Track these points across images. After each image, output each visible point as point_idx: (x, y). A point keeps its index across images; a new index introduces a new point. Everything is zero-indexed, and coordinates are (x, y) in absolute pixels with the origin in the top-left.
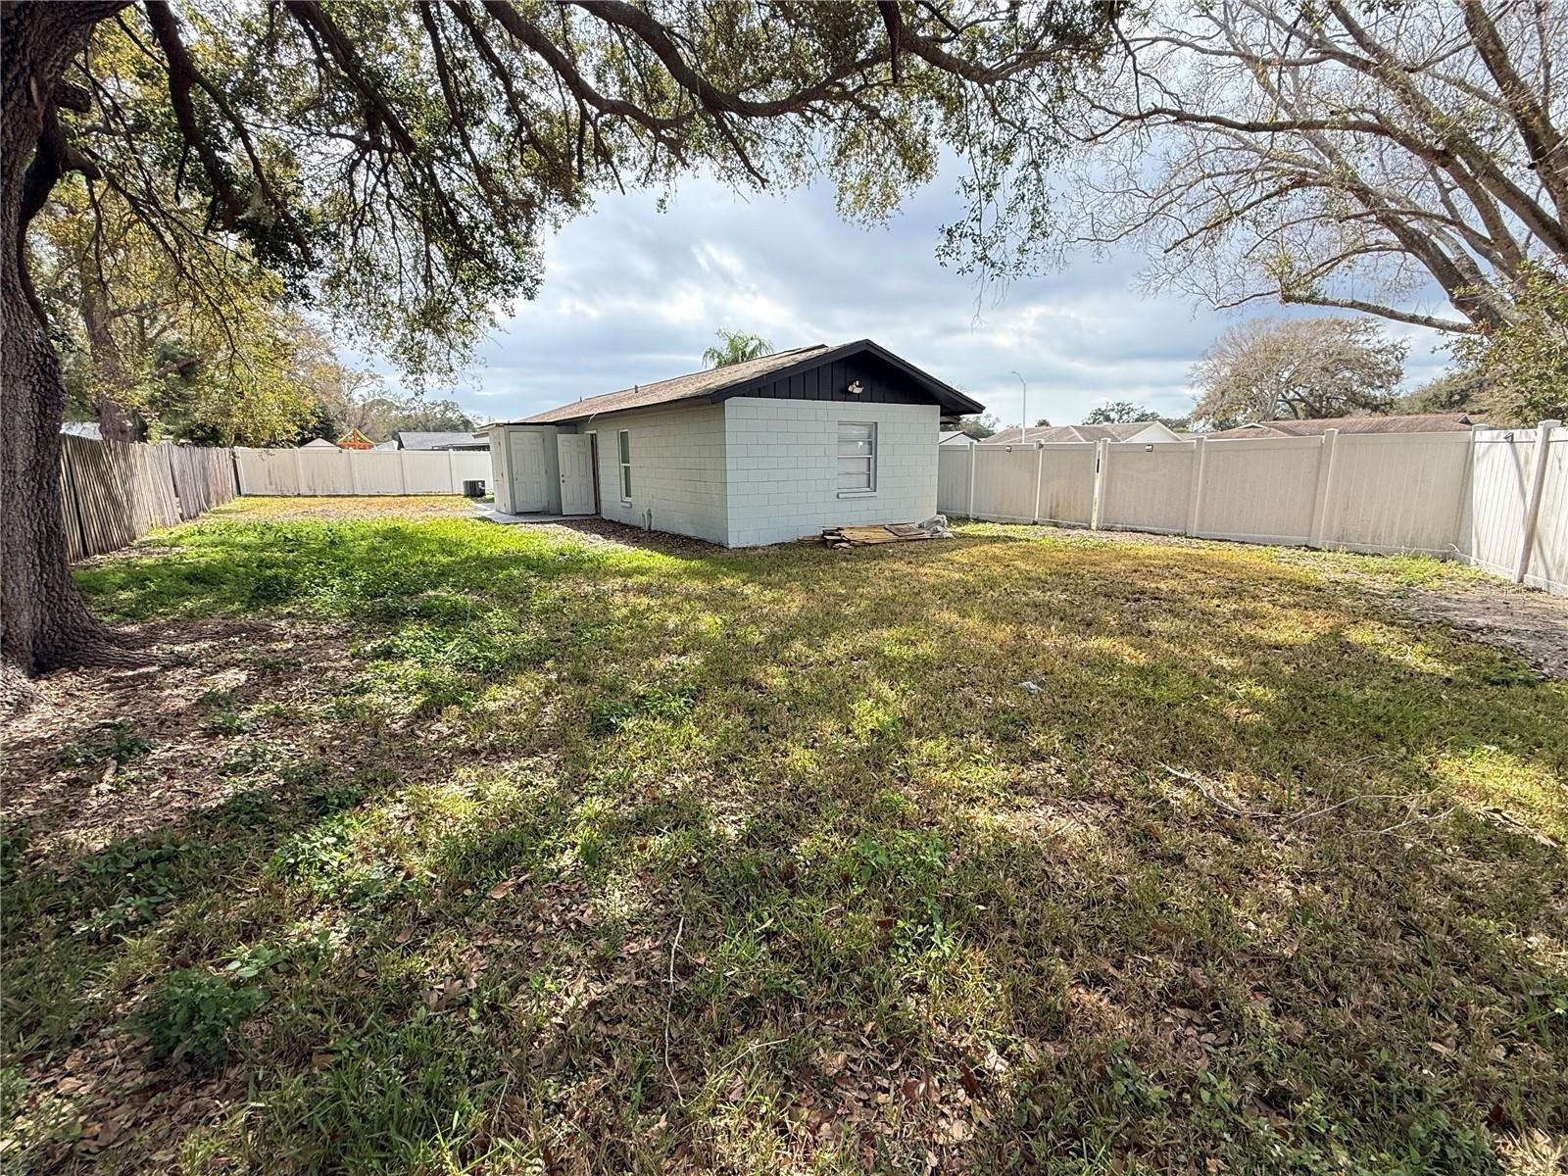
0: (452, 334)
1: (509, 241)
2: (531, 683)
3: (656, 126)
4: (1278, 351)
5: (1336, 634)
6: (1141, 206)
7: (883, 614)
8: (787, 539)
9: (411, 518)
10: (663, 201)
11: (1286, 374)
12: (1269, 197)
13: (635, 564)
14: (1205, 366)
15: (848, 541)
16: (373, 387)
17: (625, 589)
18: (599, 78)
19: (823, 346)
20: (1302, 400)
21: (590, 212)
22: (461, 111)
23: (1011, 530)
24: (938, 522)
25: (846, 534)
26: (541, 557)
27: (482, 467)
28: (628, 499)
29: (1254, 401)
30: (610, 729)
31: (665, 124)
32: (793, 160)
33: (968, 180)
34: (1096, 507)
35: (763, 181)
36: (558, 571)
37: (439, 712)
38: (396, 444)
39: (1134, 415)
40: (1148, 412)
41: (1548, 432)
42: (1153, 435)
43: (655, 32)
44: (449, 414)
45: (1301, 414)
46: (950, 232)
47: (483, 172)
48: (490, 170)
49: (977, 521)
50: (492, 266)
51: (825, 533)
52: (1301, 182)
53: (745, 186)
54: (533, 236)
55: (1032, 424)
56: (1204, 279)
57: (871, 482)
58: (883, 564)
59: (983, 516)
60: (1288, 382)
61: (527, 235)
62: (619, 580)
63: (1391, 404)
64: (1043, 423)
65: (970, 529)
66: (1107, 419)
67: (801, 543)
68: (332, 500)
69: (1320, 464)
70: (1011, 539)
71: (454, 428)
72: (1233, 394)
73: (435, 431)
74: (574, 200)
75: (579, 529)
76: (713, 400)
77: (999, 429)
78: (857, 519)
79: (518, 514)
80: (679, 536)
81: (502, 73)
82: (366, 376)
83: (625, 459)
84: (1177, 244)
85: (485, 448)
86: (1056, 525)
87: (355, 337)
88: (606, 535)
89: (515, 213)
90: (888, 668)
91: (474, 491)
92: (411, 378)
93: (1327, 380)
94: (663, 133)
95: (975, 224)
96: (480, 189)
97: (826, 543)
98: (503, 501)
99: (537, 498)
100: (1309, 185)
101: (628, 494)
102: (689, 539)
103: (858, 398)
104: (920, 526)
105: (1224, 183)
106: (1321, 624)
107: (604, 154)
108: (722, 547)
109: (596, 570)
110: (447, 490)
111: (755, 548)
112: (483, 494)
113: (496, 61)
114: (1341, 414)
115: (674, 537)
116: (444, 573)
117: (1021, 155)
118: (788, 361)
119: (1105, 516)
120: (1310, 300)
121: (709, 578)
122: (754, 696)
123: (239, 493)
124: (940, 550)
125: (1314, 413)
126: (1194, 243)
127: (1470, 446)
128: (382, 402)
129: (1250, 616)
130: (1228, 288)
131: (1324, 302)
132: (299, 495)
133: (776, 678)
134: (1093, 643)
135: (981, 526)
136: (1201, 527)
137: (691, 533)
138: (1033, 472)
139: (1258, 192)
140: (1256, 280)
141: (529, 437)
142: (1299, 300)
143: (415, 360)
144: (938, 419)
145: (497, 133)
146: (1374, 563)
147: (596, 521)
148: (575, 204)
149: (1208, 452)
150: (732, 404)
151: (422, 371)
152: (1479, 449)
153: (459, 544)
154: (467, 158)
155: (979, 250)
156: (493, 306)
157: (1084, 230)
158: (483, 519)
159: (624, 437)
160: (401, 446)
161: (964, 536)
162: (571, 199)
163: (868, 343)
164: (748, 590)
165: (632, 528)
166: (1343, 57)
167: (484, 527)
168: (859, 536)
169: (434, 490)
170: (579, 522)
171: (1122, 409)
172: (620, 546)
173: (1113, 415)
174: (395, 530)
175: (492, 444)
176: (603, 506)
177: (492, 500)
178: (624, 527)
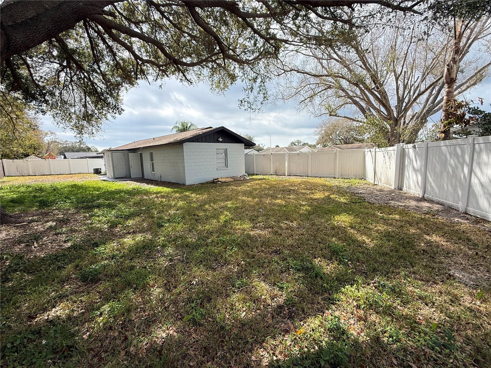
0: (93, 122)
1: (111, 95)
2: (137, 219)
3: (158, 66)
4: (335, 126)
5: (329, 196)
6: (294, 91)
7: (228, 199)
8: (203, 182)
9: (78, 181)
10: (161, 86)
11: (338, 133)
12: (323, 90)
13: (158, 191)
14: (318, 130)
15: (220, 182)
16: (52, 136)
17: (157, 197)
18: (140, 51)
19: (211, 127)
20: (342, 139)
21: (138, 87)
22: (97, 59)
23: (265, 177)
24: (245, 175)
25: (220, 180)
26: (128, 191)
27: (100, 164)
28: (153, 172)
29: (331, 140)
30: (162, 226)
31: (162, 66)
32: (199, 76)
33: (245, 88)
34: (286, 169)
35: (191, 83)
36: (136, 194)
37: (116, 226)
38: (63, 157)
39: (302, 144)
40: (306, 143)
41: (375, 149)
42: (306, 150)
43: (159, 45)
44: (82, 146)
45: (343, 143)
46: (241, 101)
47: (104, 75)
48: (106, 75)
49: (257, 175)
50: (108, 104)
51: (214, 180)
52: (330, 87)
53: (186, 83)
54: (119, 94)
55: (274, 147)
56: (311, 109)
57: (226, 165)
58: (229, 187)
59: (258, 173)
60: (338, 135)
61: (118, 93)
62: (155, 195)
63: (363, 140)
64: (277, 146)
65: (254, 177)
66: (295, 145)
67: (207, 183)
68: (43, 176)
69: (335, 158)
70: (265, 179)
71: (84, 150)
72: (326, 138)
73: (76, 152)
74: (133, 84)
75: (138, 182)
76: (179, 144)
77: (265, 148)
78: (222, 175)
79: (116, 178)
80: (171, 182)
81: (110, 48)
82: (49, 133)
83: (152, 160)
84: (302, 101)
85: (102, 157)
86: (277, 175)
87: (59, 124)
88: (148, 184)
89: (114, 88)
90: (229, 209)
91: (97, 172)
92: (78, 136)
93: (348, 134)
94: (161, 68)
95: (248, 99)
96: (103, 81)
97: (214, 183)
98: (110, 174)
99: (123, 173)
100: (332, 88)
101: (153, 171)
102: (174, 183)
103: (221, 142)
104: (240, 177)
105: (313, 86)
106: (327, 194)
107: (142, 72)
108: (184, 185)
109: (147, 193)
110: (87, 172)
111: (194, 185)
112: (100, 172)
113: (107, 43)
114: (352, 143)
115: (169, 183)
116: (99, 197)
117: (259, 80)
118: (201, 132)
119: (289, 172)
120: (336, 115)
121: (181, 193)
122: (196, 217)
123: (5, 175)
124: (245, 183)
125: (346, 143)
126: (306, 101)
127: (364, 152)
128: (55, 142)
129: (312, 193)
130: (317, 112)
131: (339, 116)
132: (29, 175)
133: (201, 214)
134: (277, 201)
135: (257, 176)
136: (311, 174)
137: (174, 182)
138: (270, 160)
139: (320, 89)
140: (324, 111)
141: (118, 154)
142: (333, 116)
143: (80, 129)
144: (244, 147)
145: (108, 64)
146: (346, 181)
147: (142, 179)
148: (133, 85)
149: (311, 155)
150: (186, 145)
151: (82, 134)
152: (366, 153)
153: (100, 188)
154: (99, 71)
155: (249, 105)
156: (109, 116)
157: (280, 97)
158: (104, 180)
159: (151, 154)
160: (65, 158)
161: (252, 179)
162: (131, 83)
163: (223, 127)
164: (193, 195)
165: (155, 181)
166: (335, 59)
167: (105, 183)
168: (223, 180)
169: (82, 172)
170: (137, 180)
171: (299, 142)
172: (152, 186)
173: (296, 144)
174: (75, 185)
175: (105, 156)
176: (145, 175)
177: (106, 174)
178: (152, 180)
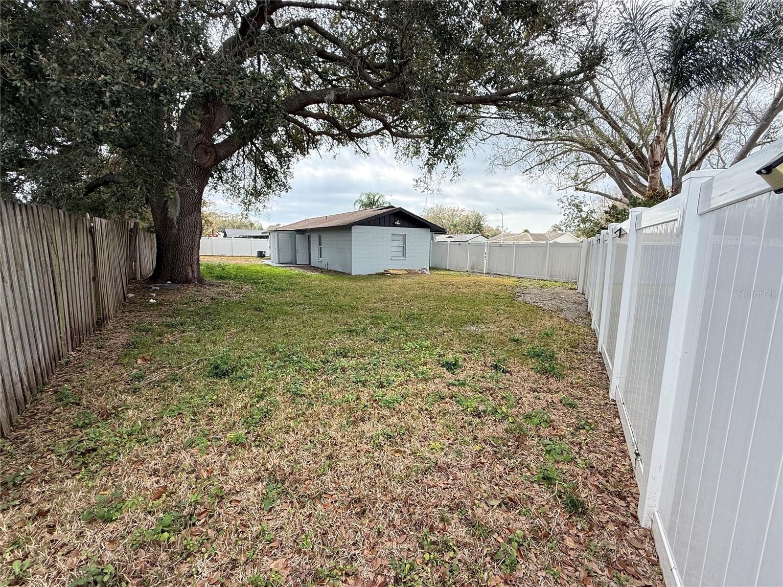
8: (372, 273)
15: (391, 274)
24: (424, 269)
25: (391, 271)
27: (264, 245)
28: (321, 259)
34: (485, 266)
38: (223, 234)
51: (384, 271)
54: (290, 166)
57: (404, 255)
59: (451, 268)
61: (288, 165)
65: (441, 272)
67: (377, 274)
71: (246, 227)
73: (237, 229)
75: (303, 269)
76: (348, 227)
78: (394, 267)
79: (281, 263)
80: (337, 271)
83: (320, 245)
85: (267, 237)
88: (312, 270)
91: (261, 255)
97: (383, 275)
98: (275, 258)
99: (288, 258)
101: (320, 257)
103: (399, 226)
104: (419, 270)
108: (350, 274)
110: (249, 254)
111: (361, 275)
112: (264, 256)
115: (335, 271)
119: (488, 269)
120: (584, 190)
131: (588, 191)
136: (515, 273)
137: (341, 271)
138: (467, 252)
141: (286, 235)
142: (581, 190)
143: (247, 204)
144: (430, 233)
147: (309, 267)
149: (516, 247)
150: (355, 228)
158: (268, 265)
159: (320, 237)
160: (225, 236)
163: (400, 208)
165: (322, 269)
167: (269, 268)
168: (395, 272)
169: (244, 255)
170: (302, 267)
172: (316, 273)
175: (271, 237)
176: (312, 261)
177: (270, 259)
178: (318, 268)
